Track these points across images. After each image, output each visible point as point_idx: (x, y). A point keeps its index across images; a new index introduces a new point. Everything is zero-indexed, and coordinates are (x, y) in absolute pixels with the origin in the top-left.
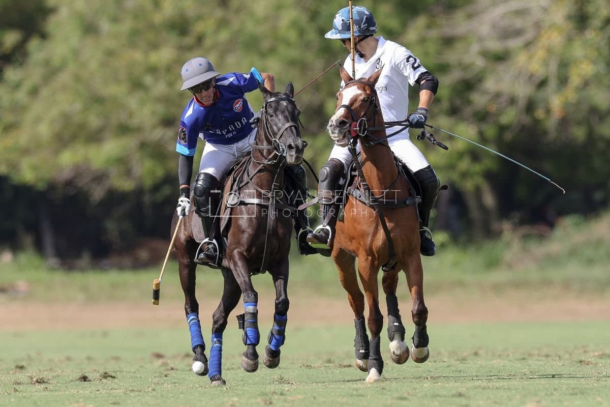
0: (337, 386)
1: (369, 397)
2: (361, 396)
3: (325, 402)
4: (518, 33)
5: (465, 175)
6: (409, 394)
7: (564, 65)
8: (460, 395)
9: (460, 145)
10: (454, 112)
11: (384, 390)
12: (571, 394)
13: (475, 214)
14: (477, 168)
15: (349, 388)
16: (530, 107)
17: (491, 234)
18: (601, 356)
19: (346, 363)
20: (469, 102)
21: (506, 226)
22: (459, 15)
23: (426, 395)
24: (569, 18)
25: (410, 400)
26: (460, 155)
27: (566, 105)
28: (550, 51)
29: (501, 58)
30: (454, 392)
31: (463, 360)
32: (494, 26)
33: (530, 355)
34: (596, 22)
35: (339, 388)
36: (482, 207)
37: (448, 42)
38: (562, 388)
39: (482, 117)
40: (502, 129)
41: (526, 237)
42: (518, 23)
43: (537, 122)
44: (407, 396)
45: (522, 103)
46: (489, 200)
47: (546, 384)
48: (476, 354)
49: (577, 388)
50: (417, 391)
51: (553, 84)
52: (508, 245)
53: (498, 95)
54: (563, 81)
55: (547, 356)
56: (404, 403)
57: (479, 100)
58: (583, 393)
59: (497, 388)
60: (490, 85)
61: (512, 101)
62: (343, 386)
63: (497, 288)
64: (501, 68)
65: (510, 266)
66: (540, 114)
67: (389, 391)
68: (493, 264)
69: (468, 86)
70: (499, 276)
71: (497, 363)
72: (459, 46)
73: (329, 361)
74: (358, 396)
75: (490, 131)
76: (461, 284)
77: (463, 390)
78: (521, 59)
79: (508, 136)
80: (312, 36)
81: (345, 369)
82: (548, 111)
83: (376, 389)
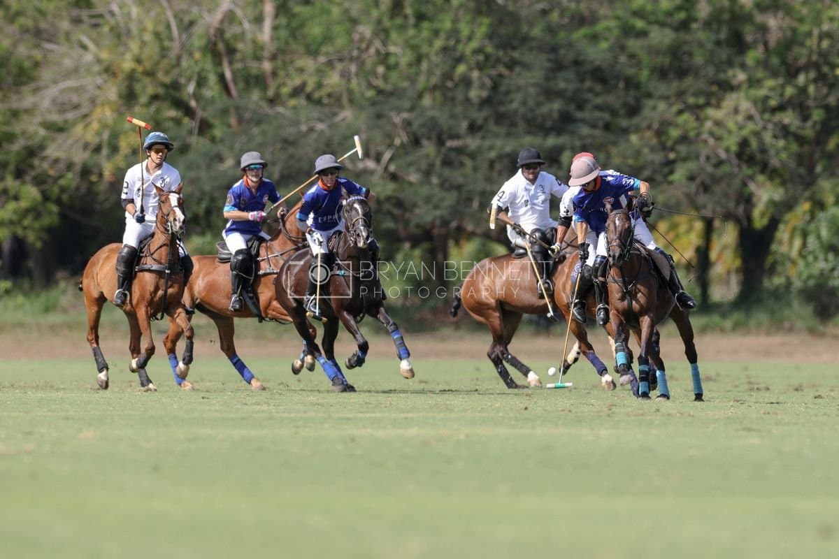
4: (76, 107)
7: (115, 136)
9: (24, 204)
10: (19, 175)
14: (38, 224)
16: (85, 172)
17: (49, 281)
20: (31, 167)
21: (60, 274)
22: (26, 89)
24: (120, 96)
26: (25, 213)
28: (103, 123)
29: (59, 129)
32: (54, 101)
34: (144, 99)
37: (15, 114)
40: (63, 190)
42: (75, 99)
43: (92, 183)
45: (78, 168)
51: (105, 151)
52: (64, 292)
53: (57, 161)
54: (114, 149)
57: (41, 166)
60: (52, 151)
61: (70, 166)
63: (53, 328)
64: (60, 138)
65: (65, 311)
66: (94, 178)
68: (49, 308)
69: (31, 152)
70: (55, 318)
72: (25, 117)
76: (21, 325)
78: (78, 129)
82: (101, 175)
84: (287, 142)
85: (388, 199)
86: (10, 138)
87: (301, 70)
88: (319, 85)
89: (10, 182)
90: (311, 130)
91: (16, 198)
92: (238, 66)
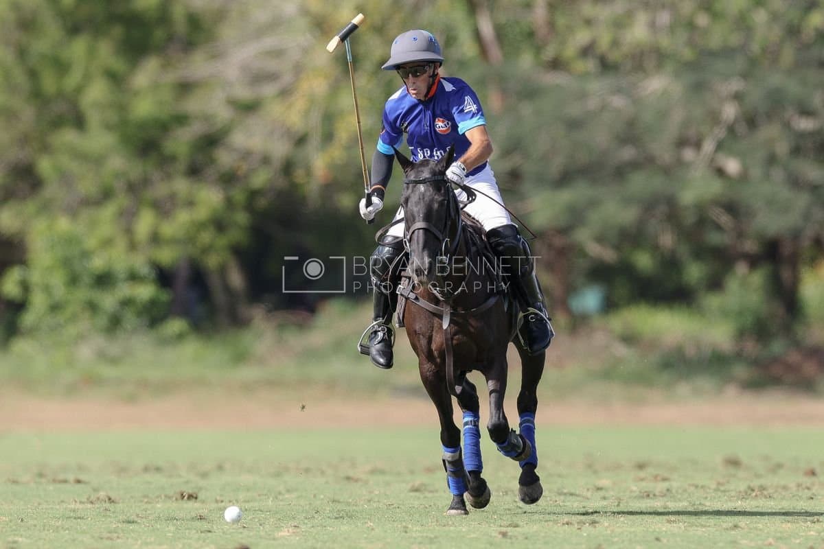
0: (50, 506)
1: (89, 519)
2: (79, 518)
3: (35, 526)
4: (272, 77)
5: (206, 250)
6: (138, 516)
7: (329, 119)
8: (201, 518)
9: (202, 213)
10: (194, 172)
11: (108, 512)
12: (336, 518)
13: (219, 297)
14: (223, 241)
15: (66, 509)
16: (288, 167)
17: (238, 322)
18: (374, 472)
19: (61, 477)
20: (212, 161)
21: (257, 315)
23: (159, 517)
25: (138, 523)
26: (201, 226)
27: (332, 167)
28: (312, 101)
29: (249, 108)
30: (193, 514)
31: (204, 475)
33: (287, 469)
34: (368, 65)
35: (52, 508)
36: (227, 289)
37: (185, 88)
38: (325, 510)
39: (228, 179)
40: (254, 194)
41: (281, 327)
42: (272, 65)
43: (294, 187)
44: (136, 519)
45: (277, 163)
46: (236, 279)
47: (306, 505)
48: (220, 468)
49: (342, 510)
50: (149, 512)
51: (315, 140)
52: (260, 335)
53: (246, 155)
54: (328, 137)
55: (307, 470)
56: (132, 527)
57: (225, 159)
58: (351, 517)
59: (246, 510)
60: (239, 139)
61: (266, 160)
62: (58, 507)
63: (248, 388)
65: (262, 361)
66: (299, 176)
67: (114, 512)
68: (240, 358)
69: (211, 141)
70: (248, 373)
71: (246, 479)
72: (200, 94)
73: (41, 475)
74: (75, 518)
75: (239, 195)
77: (204, 512)
78: (275, 110)
79: (262, 203)
80: (20, 78)
81: (59, 486)
82: (309, 172)
83: (98, 510)
84: (574, 125)
85: (717, 202)
86: (181, 120)
87: (588, 22)
88: (615, 43)
89: (181, 185)
90: (604, 108)
91: (191, 204)
92: (502, 18)
